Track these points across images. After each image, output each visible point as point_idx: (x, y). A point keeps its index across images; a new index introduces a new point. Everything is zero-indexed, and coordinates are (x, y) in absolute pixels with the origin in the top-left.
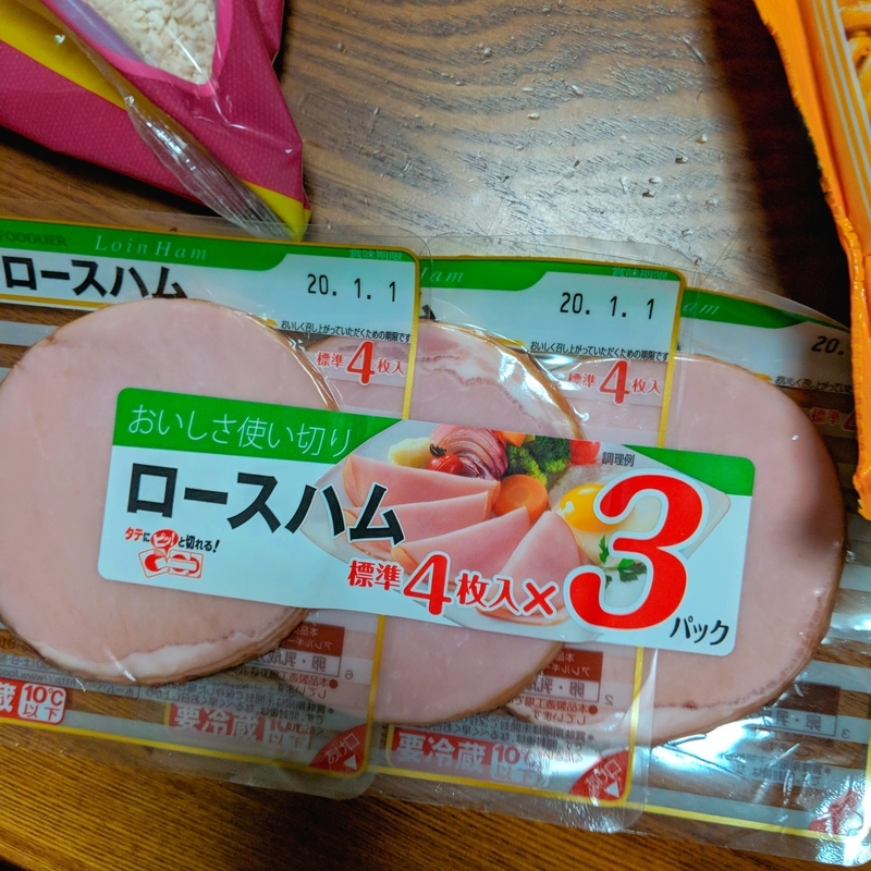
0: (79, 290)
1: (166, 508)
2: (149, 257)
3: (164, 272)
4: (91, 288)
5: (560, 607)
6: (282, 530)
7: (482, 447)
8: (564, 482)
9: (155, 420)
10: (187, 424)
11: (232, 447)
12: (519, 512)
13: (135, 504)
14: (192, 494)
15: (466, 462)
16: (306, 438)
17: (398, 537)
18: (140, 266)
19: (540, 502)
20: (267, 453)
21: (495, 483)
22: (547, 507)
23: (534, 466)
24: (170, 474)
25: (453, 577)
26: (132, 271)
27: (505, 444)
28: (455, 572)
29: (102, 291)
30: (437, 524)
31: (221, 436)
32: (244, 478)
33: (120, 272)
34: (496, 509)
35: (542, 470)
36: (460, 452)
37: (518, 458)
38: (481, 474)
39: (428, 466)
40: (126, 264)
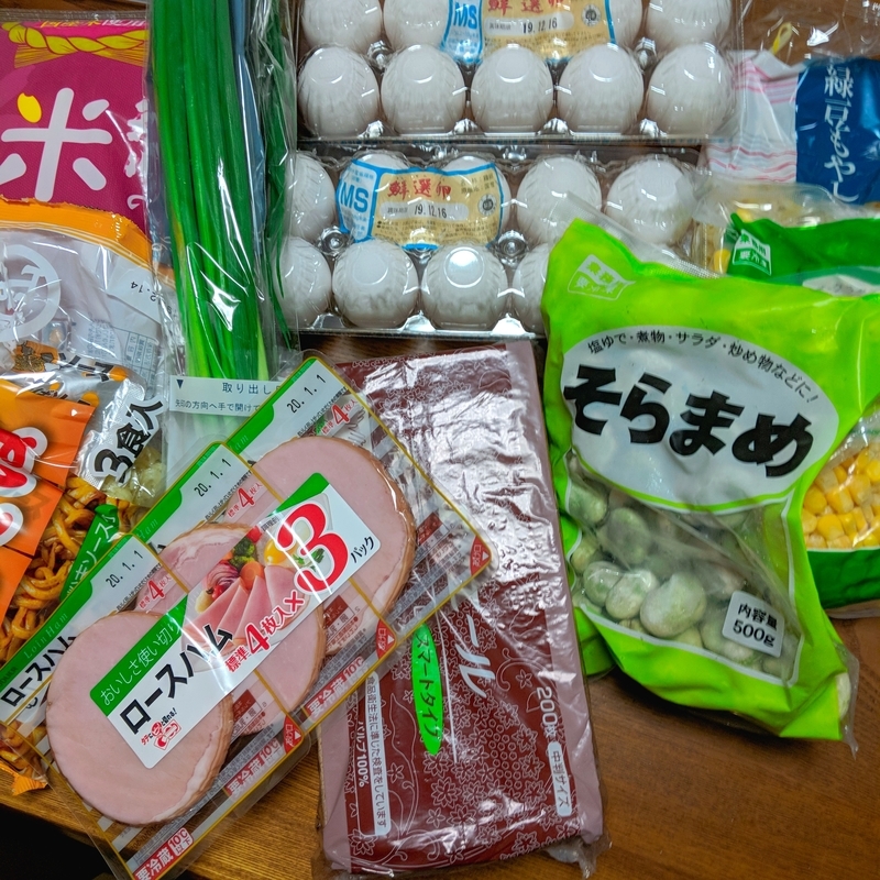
0: (40, 678)
1: (146, 718)
2: (50, 640)
3: (60, 639)
4: (43, 673)
5: (303, 596)
6: (189, 679)
7: (222, 571)
8: (259, 552)
9: (111, 691)
10: (122, 679)
11: (145, 670)
12: (257, 579)
13: (135, 728)
14: (149, 702)
15: (222, 583)
16: (163, 638)
17: (230, 636)
18: (50, 647)
19: (259, 567)
20: (157, 659)
21: (239, 579)
22: (263, 567)
23: (244, 558)
24: (135, 704)
25: (260, 628)
26: (50, 651)
27: (227, 563)
28: (258, 626)
29: (48, 669)
30: (236, 616)
31: (137, 670)
32: (159, 676)
33: (46, 656)
34: (248, 588)
35: (248, 556)
36: (217, 582)
37: (236, 562)
38: (231, 582)
39: (213, 600)
40: (45, 651)
